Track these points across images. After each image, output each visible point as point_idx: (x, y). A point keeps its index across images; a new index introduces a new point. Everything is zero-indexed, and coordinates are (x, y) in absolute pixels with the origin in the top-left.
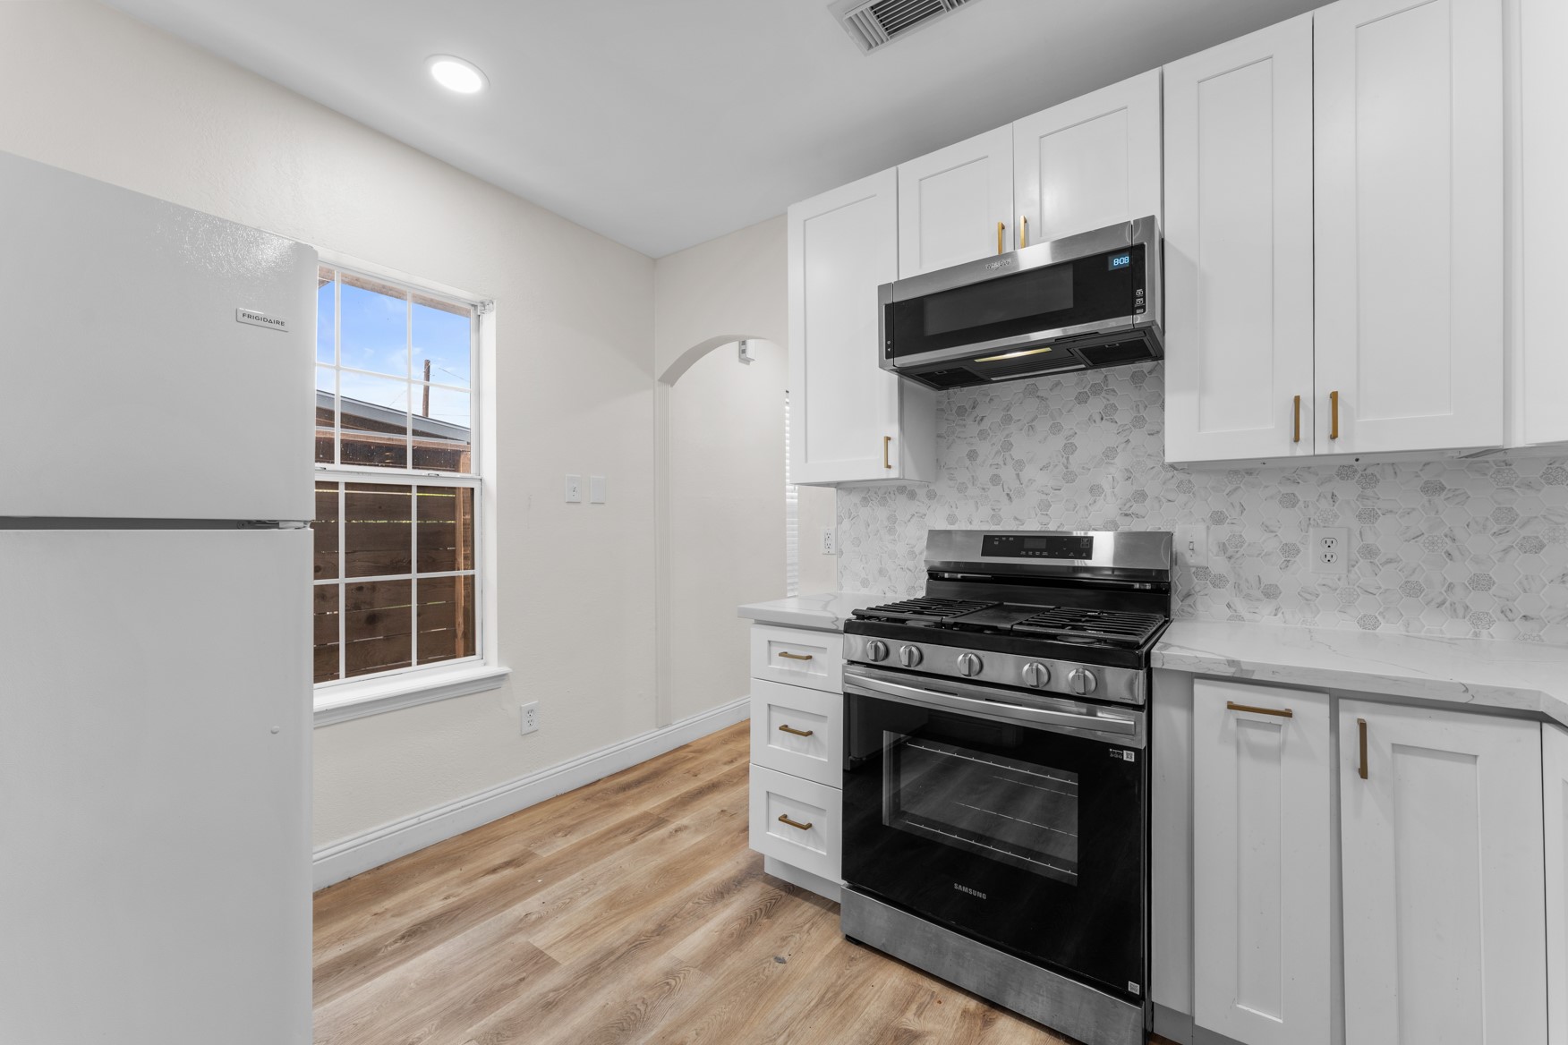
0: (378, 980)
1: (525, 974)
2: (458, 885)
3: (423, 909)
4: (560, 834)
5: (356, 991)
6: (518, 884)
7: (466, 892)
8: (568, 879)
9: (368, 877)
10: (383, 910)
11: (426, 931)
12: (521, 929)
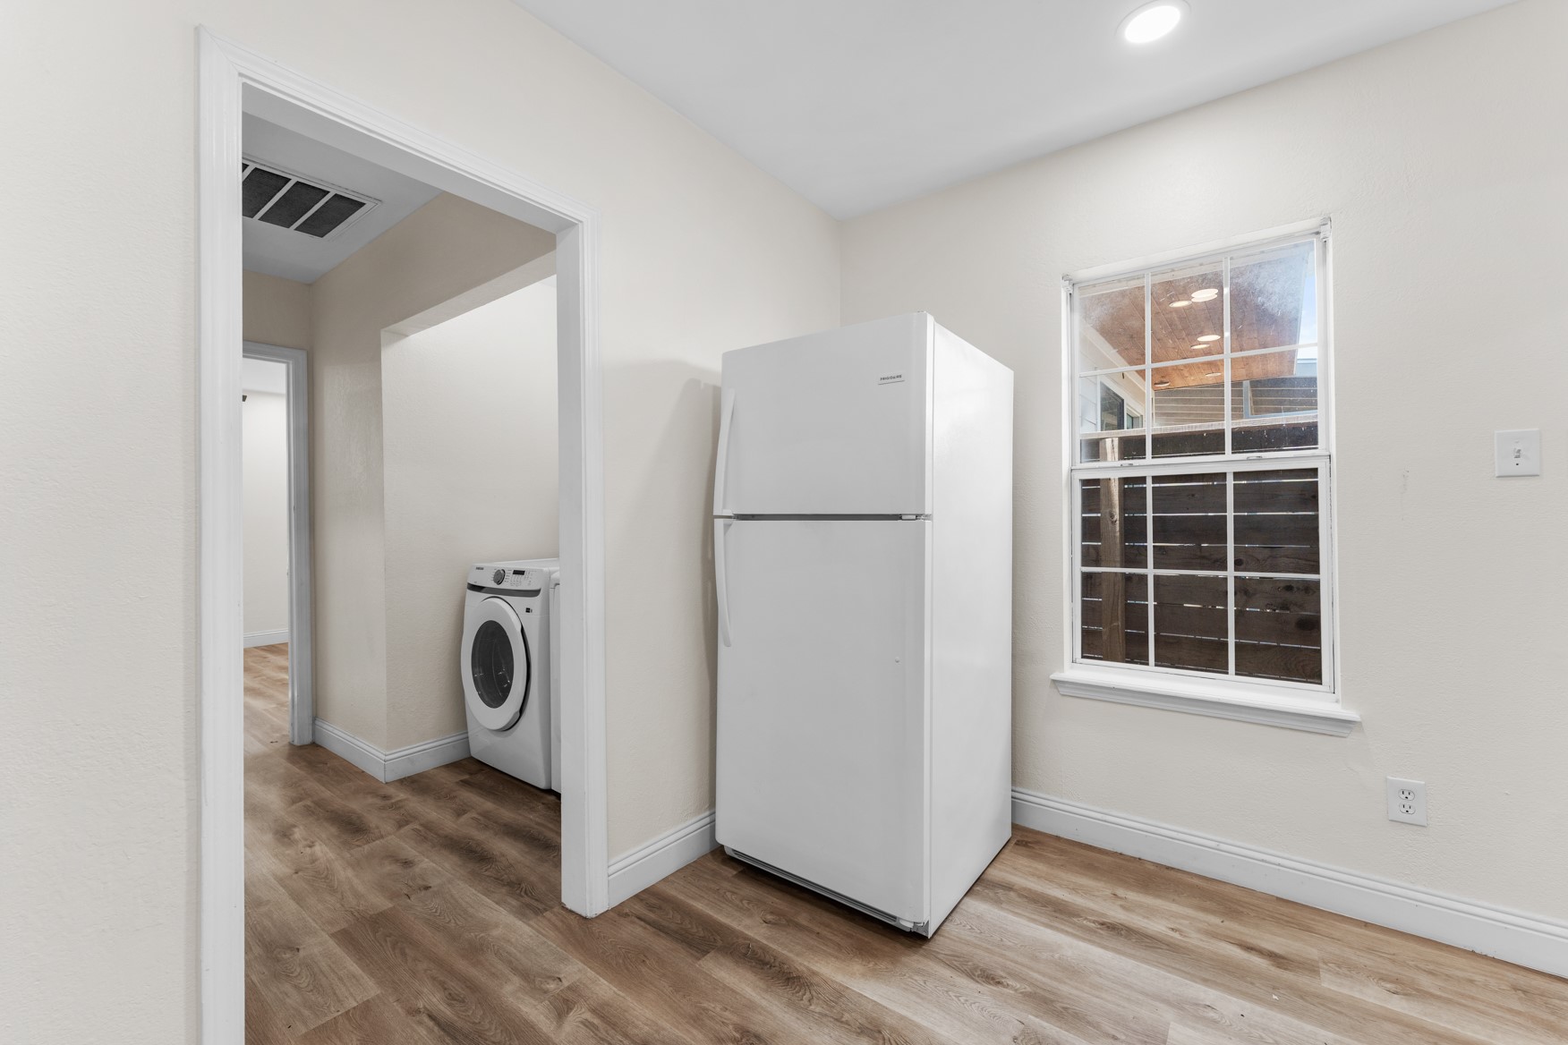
0: (1049, 931)
1: (1123, 1037)
2: (1199, 931)
3: (1146, 921)
4: (1389, 986)
5: (1032, 925)
6: (1248, 979)
7: (1195, 940)
8: (1308, 1027)
9: (1152, 868)
10: (1123, 896)
11: (1121, 935)
12: (1182, 1009)
